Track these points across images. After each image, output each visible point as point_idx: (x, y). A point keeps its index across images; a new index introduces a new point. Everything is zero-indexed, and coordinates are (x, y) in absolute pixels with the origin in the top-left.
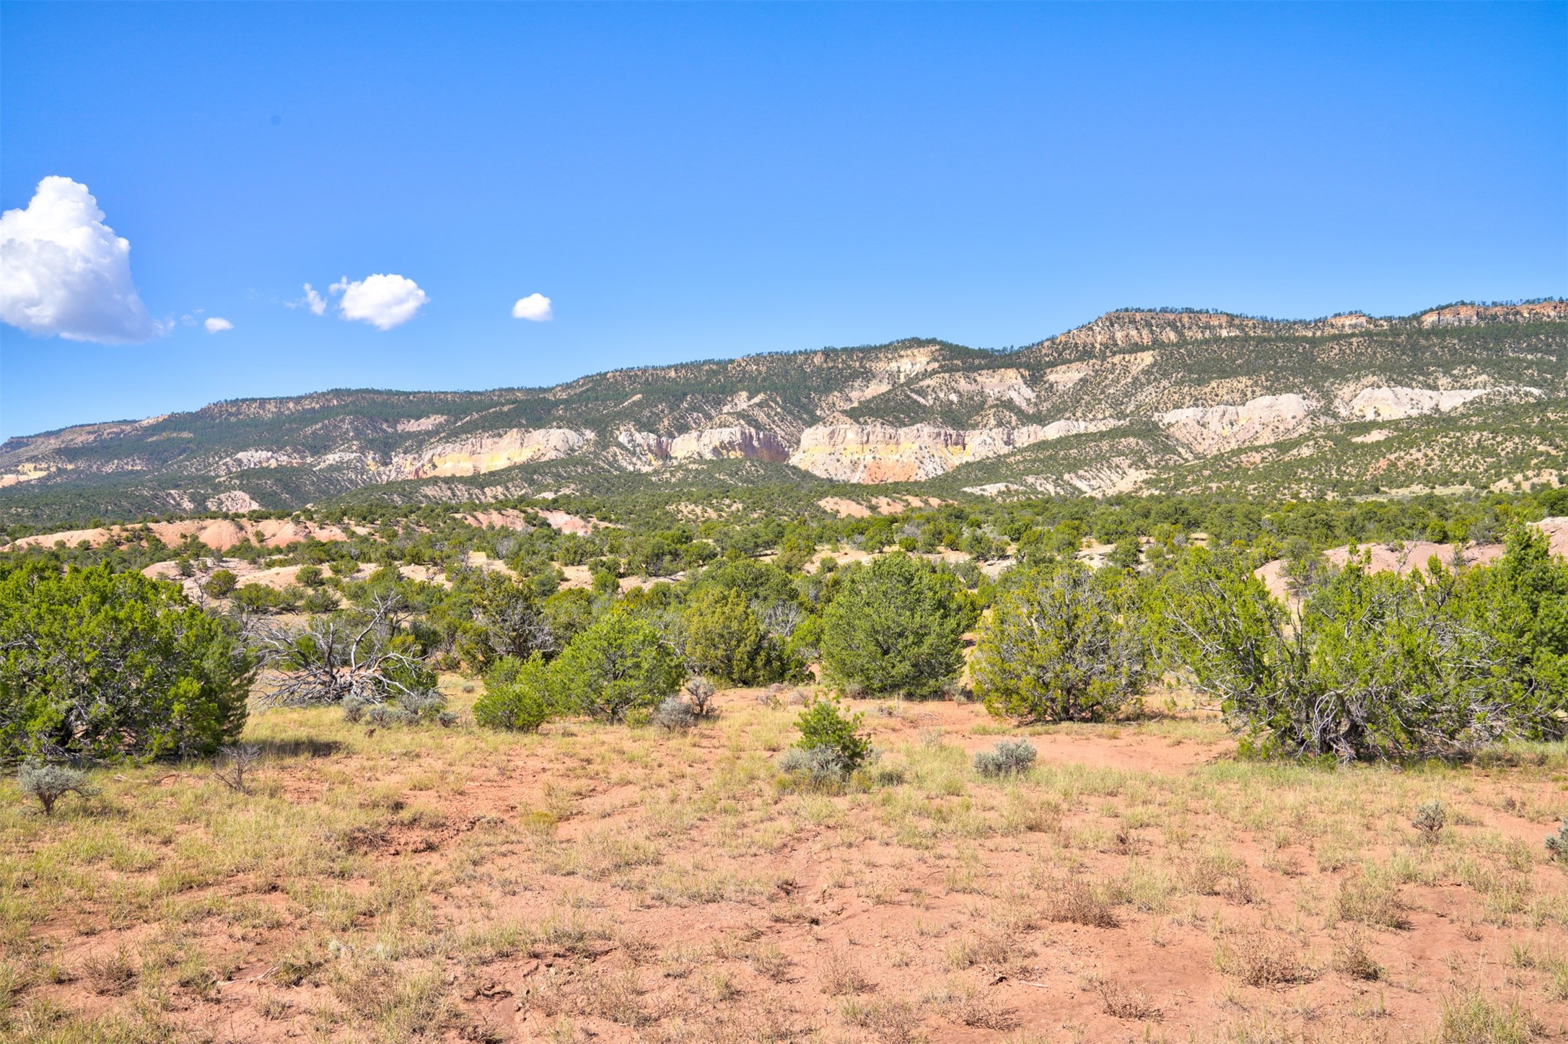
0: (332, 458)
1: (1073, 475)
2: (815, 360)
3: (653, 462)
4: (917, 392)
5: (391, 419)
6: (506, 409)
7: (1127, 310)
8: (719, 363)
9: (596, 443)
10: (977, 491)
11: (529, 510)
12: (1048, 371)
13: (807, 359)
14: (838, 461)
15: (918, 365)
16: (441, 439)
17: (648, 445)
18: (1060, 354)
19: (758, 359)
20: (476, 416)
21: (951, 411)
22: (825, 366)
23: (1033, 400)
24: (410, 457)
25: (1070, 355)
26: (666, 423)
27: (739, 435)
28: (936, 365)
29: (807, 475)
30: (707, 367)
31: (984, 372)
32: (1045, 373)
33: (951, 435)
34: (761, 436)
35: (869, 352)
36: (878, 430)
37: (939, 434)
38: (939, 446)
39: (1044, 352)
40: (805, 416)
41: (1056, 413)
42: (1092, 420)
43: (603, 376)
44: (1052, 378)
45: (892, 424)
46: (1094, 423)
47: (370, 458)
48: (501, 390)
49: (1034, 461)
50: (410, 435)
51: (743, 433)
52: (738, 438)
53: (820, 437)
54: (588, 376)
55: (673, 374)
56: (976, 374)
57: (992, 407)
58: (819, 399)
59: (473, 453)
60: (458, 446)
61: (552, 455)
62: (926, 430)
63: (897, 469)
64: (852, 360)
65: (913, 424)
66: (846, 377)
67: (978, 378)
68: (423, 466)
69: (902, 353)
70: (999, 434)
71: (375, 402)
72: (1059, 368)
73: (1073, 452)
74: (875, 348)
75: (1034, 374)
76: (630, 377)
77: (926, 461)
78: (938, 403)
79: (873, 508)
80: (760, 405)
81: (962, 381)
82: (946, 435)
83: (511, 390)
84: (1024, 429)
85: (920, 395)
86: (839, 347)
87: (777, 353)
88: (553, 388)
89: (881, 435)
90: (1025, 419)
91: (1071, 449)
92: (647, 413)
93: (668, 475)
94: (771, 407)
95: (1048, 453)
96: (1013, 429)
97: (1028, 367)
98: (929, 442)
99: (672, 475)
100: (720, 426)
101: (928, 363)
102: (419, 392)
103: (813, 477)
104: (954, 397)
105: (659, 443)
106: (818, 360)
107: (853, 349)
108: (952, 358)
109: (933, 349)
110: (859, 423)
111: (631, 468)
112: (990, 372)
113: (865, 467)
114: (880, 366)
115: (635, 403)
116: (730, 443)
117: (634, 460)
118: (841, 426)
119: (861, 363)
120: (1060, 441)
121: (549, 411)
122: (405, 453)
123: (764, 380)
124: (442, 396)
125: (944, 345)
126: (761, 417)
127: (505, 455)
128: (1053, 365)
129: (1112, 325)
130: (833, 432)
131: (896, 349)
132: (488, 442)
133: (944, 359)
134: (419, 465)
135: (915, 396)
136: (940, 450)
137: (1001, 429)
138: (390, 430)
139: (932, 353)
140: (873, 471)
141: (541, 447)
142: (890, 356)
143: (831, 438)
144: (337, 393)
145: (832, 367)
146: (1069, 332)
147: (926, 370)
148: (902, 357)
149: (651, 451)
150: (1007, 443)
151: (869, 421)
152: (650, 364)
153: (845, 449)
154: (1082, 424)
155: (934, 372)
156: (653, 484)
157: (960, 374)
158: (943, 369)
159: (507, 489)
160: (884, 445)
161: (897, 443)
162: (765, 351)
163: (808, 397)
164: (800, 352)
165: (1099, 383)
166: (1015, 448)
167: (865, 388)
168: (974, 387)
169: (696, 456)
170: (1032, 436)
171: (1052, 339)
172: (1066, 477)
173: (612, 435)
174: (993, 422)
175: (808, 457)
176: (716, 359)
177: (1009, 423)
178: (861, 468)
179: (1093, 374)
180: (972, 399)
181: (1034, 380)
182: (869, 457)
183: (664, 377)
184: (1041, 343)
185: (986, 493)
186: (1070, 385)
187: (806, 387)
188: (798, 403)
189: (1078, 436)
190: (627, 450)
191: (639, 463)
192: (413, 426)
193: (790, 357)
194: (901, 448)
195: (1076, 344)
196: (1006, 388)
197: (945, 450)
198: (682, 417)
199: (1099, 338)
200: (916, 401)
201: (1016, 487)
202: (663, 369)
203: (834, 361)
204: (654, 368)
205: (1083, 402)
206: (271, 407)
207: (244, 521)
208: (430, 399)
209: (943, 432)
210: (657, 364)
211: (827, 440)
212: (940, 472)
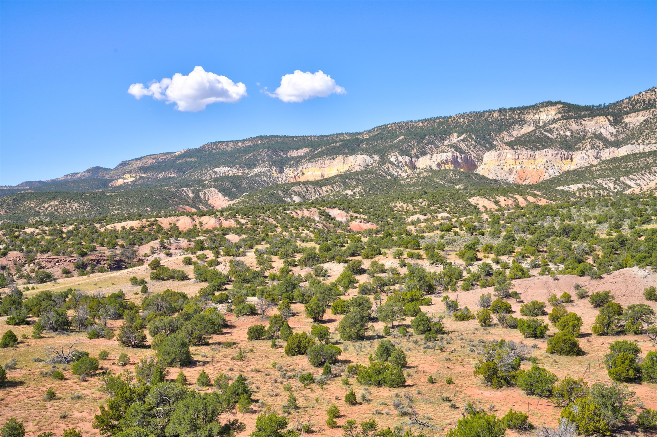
0: (256, 170)
1: (626, 178)
2: (494, 115)
3: (408, 171)
4: (548, 131)
5: (284, 150)
6: (338, 144)
8: (444, 118)
9: (379, 162)
10: (565, 188)
11: (322, 208)
12: (625, 116)
13: (490, 115)
14: (502, 169)
15: (550, 116)
16: (307, 160)
17: (406, 162)
18: (634, 106)
19: (464, 115)
20: (324, 148)
21: (566, 141)
22: (499, 118)
23: (614, 133)
24: (292, 169)
25: (640, 106)
26: (415, 150)
27: (451, 157)
28: (560, 116)
29: (483, 178)
30: (438, 121)
31: (587, 119)
32: (623, 118)
33: (564, 154)
34: (463, 156)
35: (523, 110)
36: (524, 153)
37: (557, 154)
38: (557, 160)
39: (623, 105)
40: (487, 145)
41: (627, 140)
42: (647, 144)
43: (386, 126)
44: (627, 120)
45: (532, 149)
46: (649, 146)
47: (274, 170)
48: (337, 134)
49: (606, 169)
50: (293, 158)
51: (453, 156)
52: (450, 158)
53: (493, 157)
54: (379, 126)
55: (421, 124)
56: (582, 120)
57: (589, 138)
58: (496, 136)
59: (321, 167)
60: (314, 164)
61: (358, 168)
62: (550, 152)
63: (534, 173)
64: (514, 114)
65: (543, 149)
66: (510, 124)
67: (583, 122)
68: (298, 174)
69: (542, 109)
70: (592, 153)
71: (278, 142)
72: (631, 114)
73: (631, 164)
74: (527, 107)
75: (616, 119)
76: (399, 127)
77: (550, 169)
78: (559, 137)
79: (496, 203)
80: (463, 140)
81: (574, 124)
82: (561, 154)
83: (342, 134)
84: (607, 150)
85: (549, 133)
86: (507, 108)
87: (474, 112)
88: (363, 133)
89: (525, 155)
90: (608, 144)
91: (629, 162)
92: (406, 146)
93: (409, 180)
94: (469, 141)
95: (615, 165)
96: (601, 150)
97: (613, 115)
98: (552, 158)
99: (411, 180)
100: (441, 152)
101: (555, 115)
102: (298, 136)
103: (486, 179)
104: (568, 133)
105: (411, 161)
106: (496, 115)
107: (515, 108)
108: (569, 112)
109: (559, 107)
110: (514, 149)
111: (396, 174)
112: (590, 118)
113: (516, 172)
114: (529, 117)
115: (400, 141)
116: (446, 161)
117: (398, 170)
118: (504, 151)
119: (519, 116)
120: (623, 158)
121: (359, 145)
122: (290, 167)
123: (467, 126)
124: (309, 138)
125: (565, 104)
126: (464, 146)
127: (336, 168)
128: (628, 113)
130: (500, 154)
131: (538, 108)
132: (328, 162)
133: (564, 112)
134: (296, 173)
135: (546, 133)
136: (558, 163)
137: (593, 150)
138: (284, 156)
139: (558, 109)
140: (520, 174)
141: (353, 164)
142: (535, 112)
143: (499, 157)
144: (260, 137)
145: (503, 119)
146: (640, 93)
147: (554, 119)
148: (541, 112)
149: (407, 165)
150: (596, 158)
151: (519, 148)
152: (409, 120)
153: (506, 163)
154: (642, 146)
155: (559, 119)
156: (401, 185)
157: (572, 120)
158: (563, 118)
159: (333, 187)
160: (527, 160)
161: (535, 159)
162: (468, 111)
163: (489, 135)
164: (487, 111)
166: (601, 160)
167: (520, 129)
168: (580, 127)
169: (428, 168)
170: (612, 154)
171: (629, 98)
172: (622, 179)
173: (387, 158)
174: (588, 147)
175: (486, 167)
176: (443, 116)
177: (599, 147)
178: (514, 172)
179: (652, 117)
180: (578, 134)
181: (616, 122)
182: (519, 167)
183: (416, 126)
184: (622, 101)
185: (571, 190)
186: (638, 124)
187: (489, 129)
188: (484, 139)
189: (635, 155)
190: (394, 165)
191: (400, 171)
192: (294, 154)
193: (481, 114)
194: (537, 161)
195: (644, 100)
196: (598, 127)
197: (561, 162)
198: (423, 147)
200: (546, 136)
201: (589, 186)
202: (416, 122)
203: (505, 115)
204: (411, 122)
205: (645, 133)
207: (195, 217)
208: (304, 139)
209: (560, 153)
210: (413, 120)
211: (496, 158)
212: (557, 174)
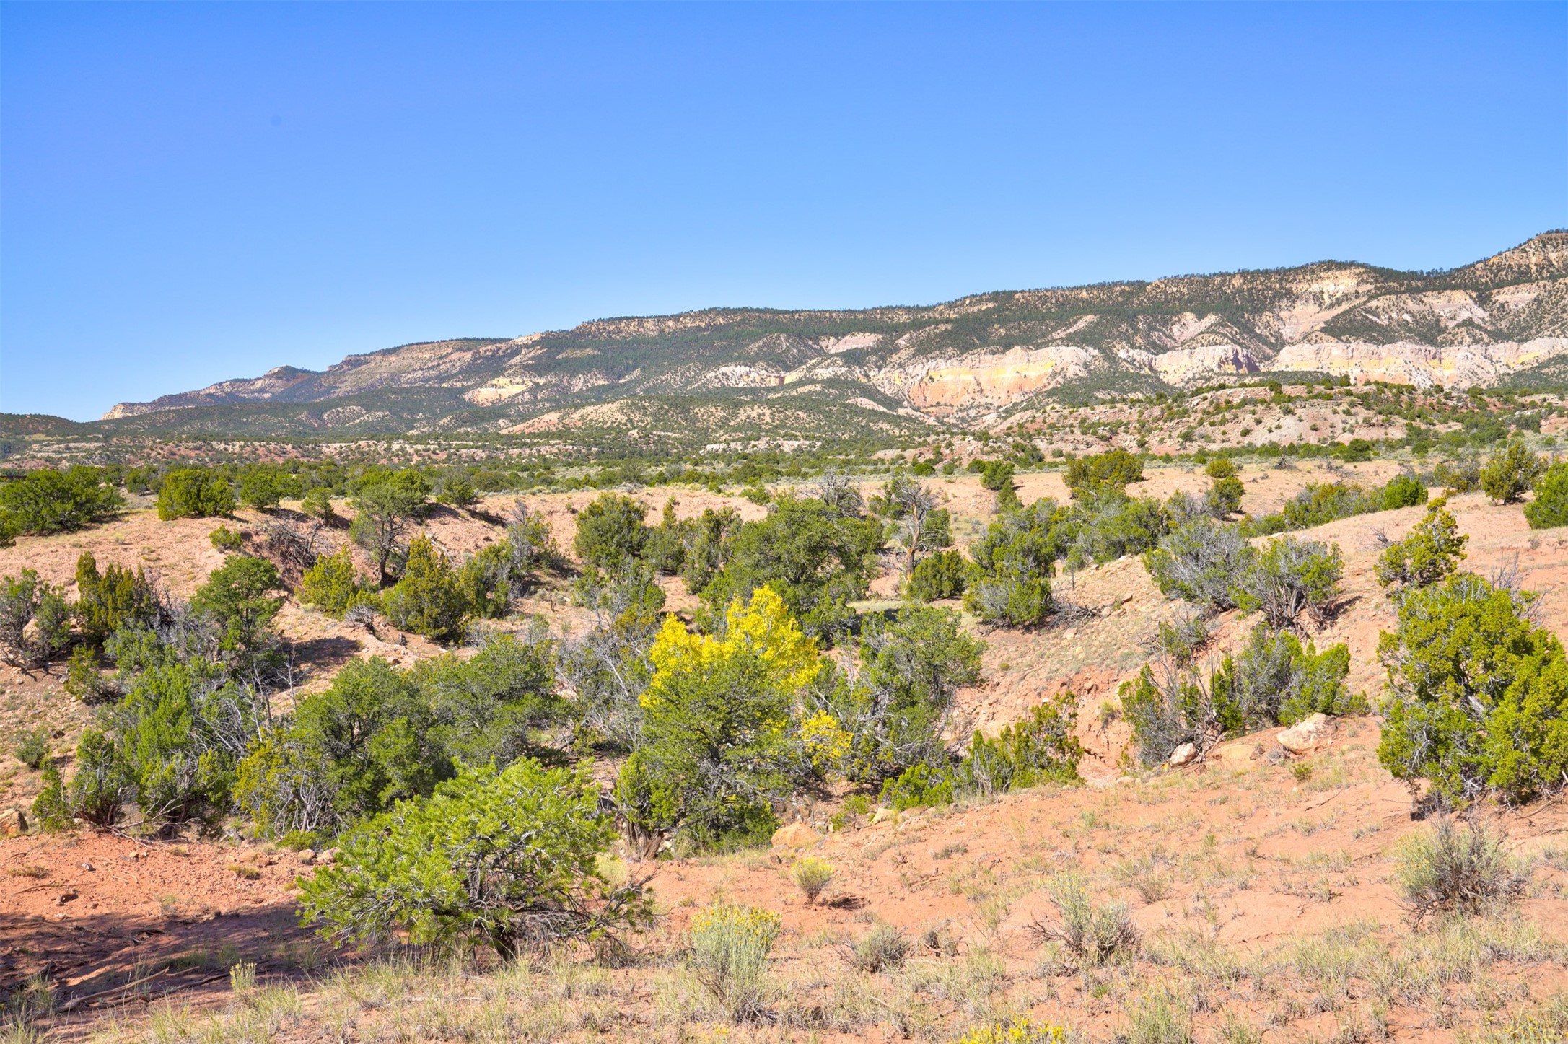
2: (1233, 282)
4: (1369, 312)
6: (943, 327)
7: (1557, 231)
8: (1130, 284)
12: (1496, 291)
13: (1224, 281)
15: (1344, 286)
18: (1495, 275)
19: (1175, 281)
20: (913, 334)
21: (1411, 329)
22: (1244, 287)
23: (1489, 318)
25: (1508, 276)
26: (1141, 341)
27: (1230, 352)
28: (1369, 287)
30: (1118, 289)
31: (1429, 293)
32: (1493, 294)
33: (1429, 351)
34: (1245, 352)
35: (1285, 274)
36: (1361, 347)
37: (1420, 351)
39: (1478, 273)
40: (1252, 334)
44: (1501, 298)
45: (1371, 341)
47: (857, 371)
52: (1231, 354)
55: (1084, 294)
56: (1420, 295)
57: (1460, 326)
59: (972, 367)
60: (954, 361)
61: (1075, 369)
62: (1407, 347)
64: (1270, 281)
65: (1391, 343)
66: (1270, 298)
67: (1425, 299)
69: (1321, 275)
70: (1477, 350)
72: (1506, 289)
74: (1292, 270)
75: (1481, 295)
76: (1040, 298)
77: (1414, 374)
78: (1394, 323)
80: (1221, 325)
81: (1410, 302)
82: (1425, 350)
84: (1501, 345)
85: (1374, 316)
86: (1252, 269)
87: (1193, 275)
89: (1364, 351)
90: (1493, 336)
94: (1230, 327)
96: (1488, 346)
97: (1470, 288)
98: (1412, 357)
101: (1358, 284)
104: (1407, 317)
107: (1269, 271)
108: (1387, 281)
110: (1342, 341)
112: (1435, 293)
114: (1300, 287)
118: (1326, 344)
119: (1280, 284)
123: (1189, 300)
125: (1370, 269)
126: (1229, 335)
127: (1011, 369)
128: (1494, 286)
129: (1545, 246)
130: (1319, 349)
131: (1313, 271)
133: (1376, 281)
135: (1371, 317)
137: (1478, 346)
139: (1358, 275)
142: (1309, 278)
143: (1317, 354)
145: (1253, 289)
146: (1500, 254)
148: (1322, 278)
150: (1490, 359)
151: (1351, 339)
152: (1058, 285)
153: (1331, 364)
154: (1564, 340)
157: (1406, 295)
158: (1383, 291)
160: (1367, 360)
161: (1380, 359)
164: (1217, 274)
165: (1556, 303)
166: (1492, 361)
167: (1291, 308)
168: (1423, 308)
171: (1485, 261)
173: (1110, 353)
174: (1468, 340)
177: (1482, 340)
179: (1546, 294)
180: (1426, 318)
181: (1483, 300)
182: (1357, 370)
184: (1473, 265)
186: (1521, 305)
187: (1236, 307)
188: (1239, 323)
193: (1206, 280)
194: (1384, 362)
195: (1510, 265)
196: (1457, 308)
197: (1425, 364)
199: (1534, 260)
200: (1374, 321)
202: (1072, 289)
203: (1253, 283)
204: (1063, 289)
206: (650, 324)
209: (1423, 348)
210: (1064, 285)
